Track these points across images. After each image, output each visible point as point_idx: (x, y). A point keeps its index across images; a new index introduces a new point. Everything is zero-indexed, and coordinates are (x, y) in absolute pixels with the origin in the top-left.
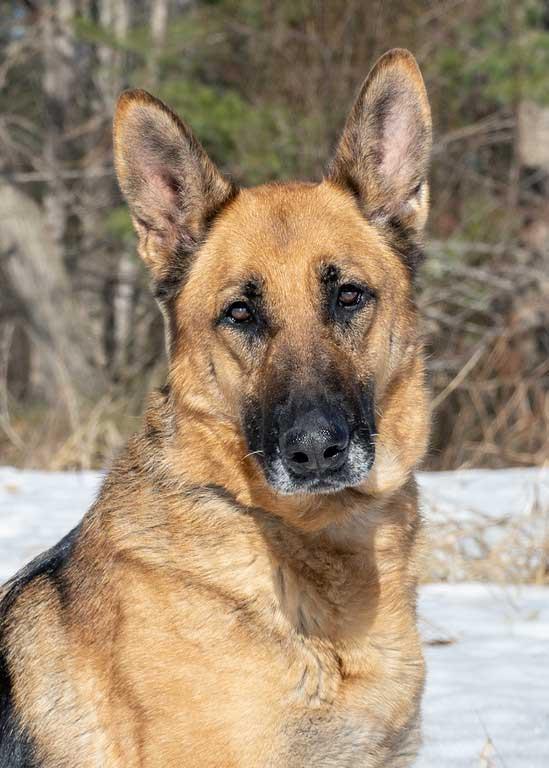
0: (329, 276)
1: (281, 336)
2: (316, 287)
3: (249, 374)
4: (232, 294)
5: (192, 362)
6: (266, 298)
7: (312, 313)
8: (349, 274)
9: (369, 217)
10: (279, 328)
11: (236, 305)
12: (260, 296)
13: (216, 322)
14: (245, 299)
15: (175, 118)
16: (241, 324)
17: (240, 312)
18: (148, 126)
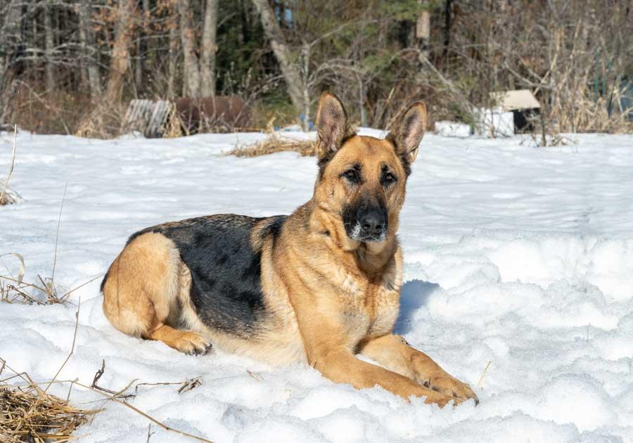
0: (385, 169)
1: (365, 184)
2: (380, 171)
3: (349, 196)
4: (348, 167)
5: (325, 190)
6: (362, 171)
7: (377, 179)
8: (390, 170)
9: (398, 155)
10: (364, 182)
11: (349, 171)
12: (360, 170)
13: (340, 176)
14: (354, 169)
15: (342, 104)
16: (350, 178)
17: (351, 174)
18: (332, 104)
